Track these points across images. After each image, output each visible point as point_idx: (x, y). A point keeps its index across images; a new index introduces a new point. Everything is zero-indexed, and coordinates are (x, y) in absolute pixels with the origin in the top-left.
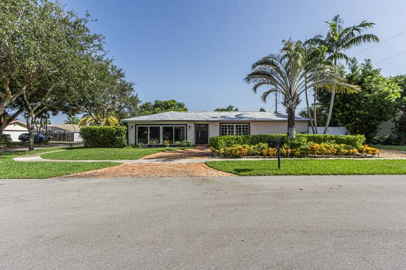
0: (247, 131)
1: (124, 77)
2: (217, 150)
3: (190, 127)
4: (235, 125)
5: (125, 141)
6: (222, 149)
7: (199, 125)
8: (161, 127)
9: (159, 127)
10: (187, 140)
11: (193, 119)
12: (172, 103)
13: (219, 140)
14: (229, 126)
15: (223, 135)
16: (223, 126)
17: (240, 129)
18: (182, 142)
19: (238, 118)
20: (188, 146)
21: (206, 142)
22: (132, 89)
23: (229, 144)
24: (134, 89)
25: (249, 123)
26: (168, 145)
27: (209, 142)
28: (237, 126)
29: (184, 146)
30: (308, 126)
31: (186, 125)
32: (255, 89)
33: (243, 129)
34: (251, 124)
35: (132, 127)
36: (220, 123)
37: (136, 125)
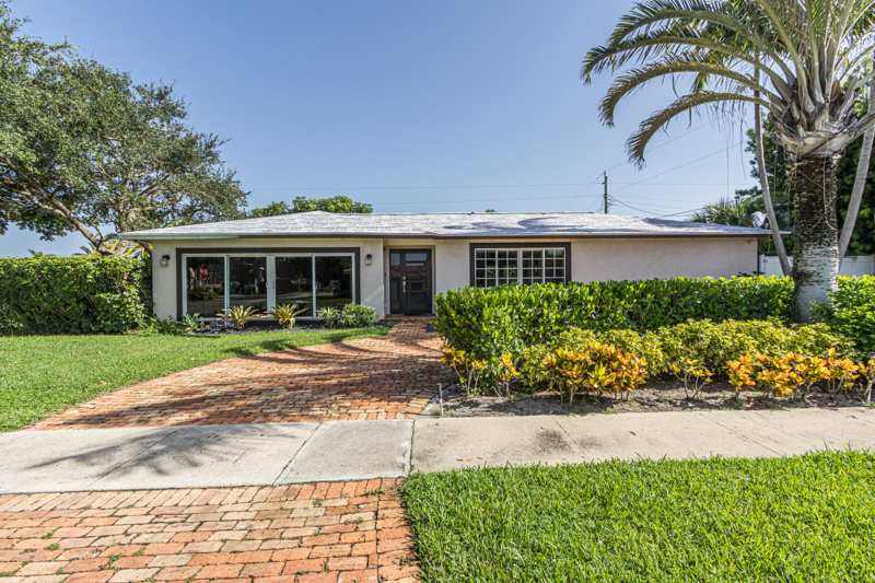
0: (560, 273)
1: (182, 115)
2: (477, 364)
3: (369, 256)
4: (520, 251)
5: (136, 309)
6: (506, 358)
7: (403, 252)
8: (271, 259)
9: (265, 259)
10: (358, 302)
11: (379, 231)
12: (340, 204)
13: (486, 312)
14: (502, 255)
15: (481, 284)
16: (481, 255)
17: (537, 263)
18: (340, 308)
19: (530, 228)
20: (362, 323)
21: (428, 311)
22: (214, 158)
23: (534, 329)
24: (222, 157)
25: (568, 245)
26: (292, 320)
27: (435, 306)
28: (526, 255)
29: (348, 326)
30: (759, 254)
31: (357, 251)
32: (609, 106)
33: (549, 263)
34: (574, 248)
35: (167, 257)
36: (473, 246)
37: (179, 252)
